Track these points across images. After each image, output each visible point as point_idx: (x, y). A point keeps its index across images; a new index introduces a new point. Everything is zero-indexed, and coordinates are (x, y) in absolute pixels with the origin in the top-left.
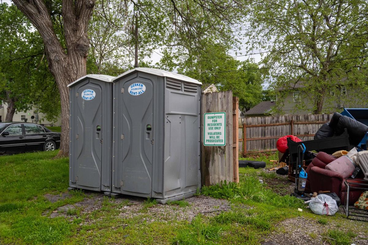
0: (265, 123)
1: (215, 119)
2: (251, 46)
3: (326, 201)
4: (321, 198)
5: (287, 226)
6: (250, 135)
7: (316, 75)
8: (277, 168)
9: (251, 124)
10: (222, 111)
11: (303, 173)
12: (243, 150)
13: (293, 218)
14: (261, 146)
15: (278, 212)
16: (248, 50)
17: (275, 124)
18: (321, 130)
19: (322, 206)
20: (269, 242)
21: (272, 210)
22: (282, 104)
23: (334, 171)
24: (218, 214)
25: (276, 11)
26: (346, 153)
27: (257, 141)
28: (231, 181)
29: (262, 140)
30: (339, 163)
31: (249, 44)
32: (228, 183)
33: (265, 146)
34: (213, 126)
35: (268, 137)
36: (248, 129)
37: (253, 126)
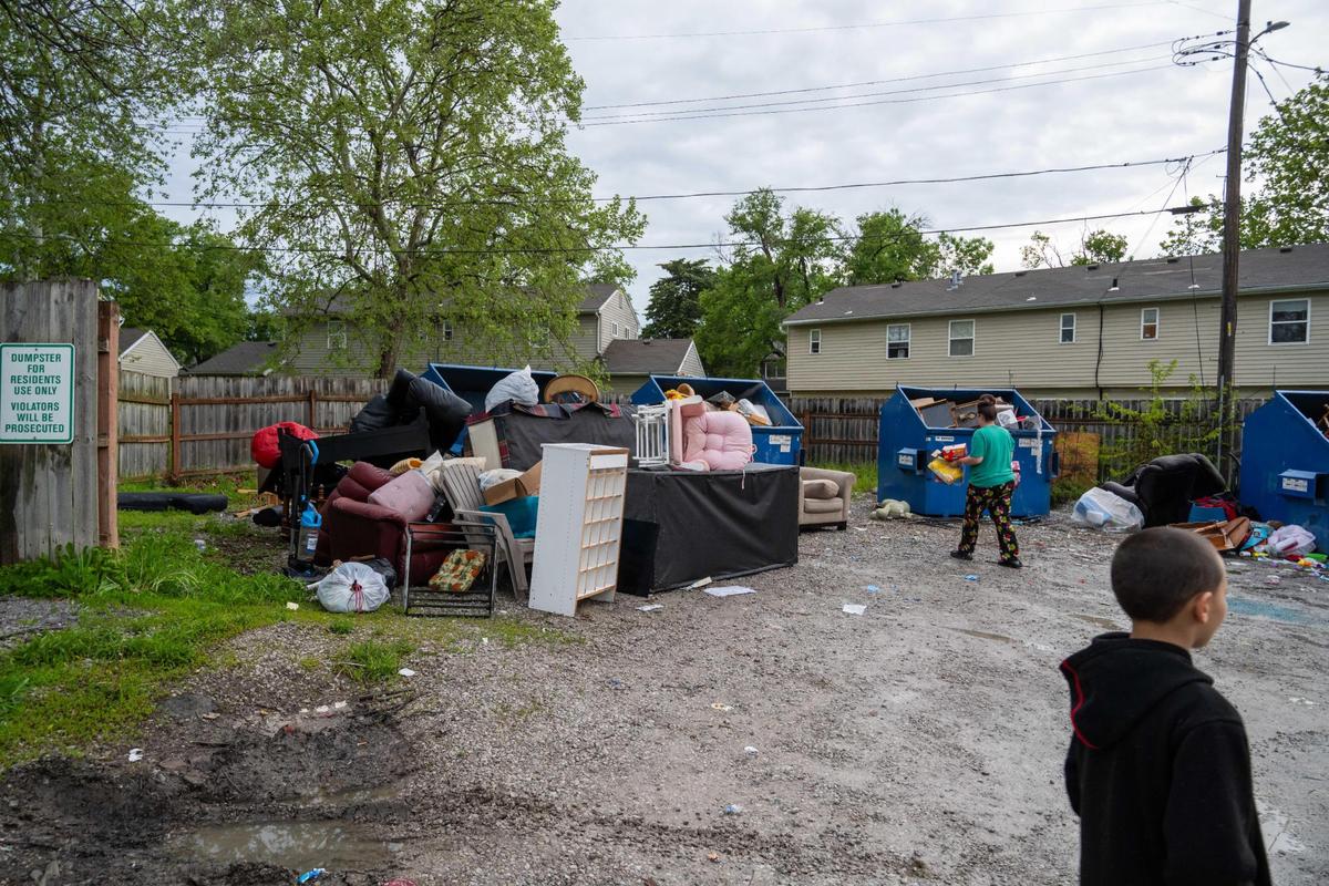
0: (238, 395)
1: (38, 362)
2: (208, 185)
3: (357, 578)
4: (345, 573)
5: (243, 649)
6: (193, 426)
7: (383, 286)
8: (255, 511)
9: (194, 395)
10: (62, 340)
11: (311, 516)
12: (170, 468)
13: (264, 628)
14: (225, 456)
15: (226, 617)
16: (199, 195)
17: (266, 398)
18: (367, 412)
19: (347, 592)
20: (181, 697)
21: (209, 612)
22: (293, 349)
23: (386, 508)
24: (26, 641)
25: (284, 104)
26: (418, 465)
27: (214, 442)
28: (91, 546)
29: (228, 440)
30: (399, 487)
31: (202, 177)
32: (78, 550)
33: (236, 456)
34: (28, 385)
35: (245, 431)
36: (186, 408)
37: (201, 403)
